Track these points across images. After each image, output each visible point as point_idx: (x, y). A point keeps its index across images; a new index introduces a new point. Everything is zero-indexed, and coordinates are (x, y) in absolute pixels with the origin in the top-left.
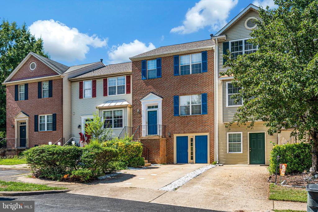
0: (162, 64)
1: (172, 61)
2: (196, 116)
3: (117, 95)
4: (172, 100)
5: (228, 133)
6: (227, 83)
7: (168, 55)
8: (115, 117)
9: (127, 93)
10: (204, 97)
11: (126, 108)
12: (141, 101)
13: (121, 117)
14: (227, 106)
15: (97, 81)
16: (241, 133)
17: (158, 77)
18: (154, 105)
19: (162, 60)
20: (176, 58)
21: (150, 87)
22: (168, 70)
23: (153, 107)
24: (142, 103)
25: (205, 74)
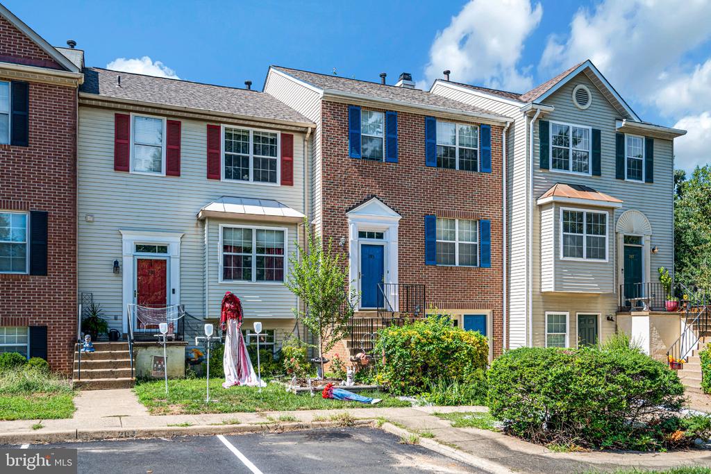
0: (400, 129)
1: (421, 129)
2: (469, 269)
3: (251, 182)
4: (422, 224)
5: (547, 313)
6: (562, 209)
7: (413, 112)
8: (260, 250)
9: (282, 184)
10: (485, 228)
11: (294, 227)
12: (349, 215)
13: (280, 251)
14: (561, 257)
15: (185, 125)
16: (567, 314)
17: (391, 159)
18: (375, 231)
19: (399, 120)
20: (430, 123)
21: (370, 181)
22: (413, 148)
23: (371, 235)
24: (349, 220)
25: (486, 175)
